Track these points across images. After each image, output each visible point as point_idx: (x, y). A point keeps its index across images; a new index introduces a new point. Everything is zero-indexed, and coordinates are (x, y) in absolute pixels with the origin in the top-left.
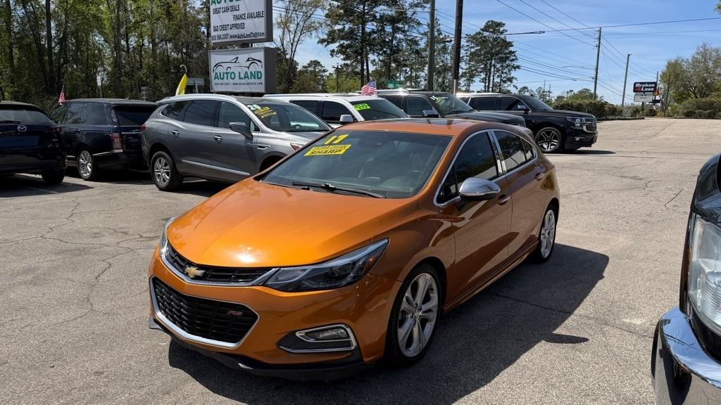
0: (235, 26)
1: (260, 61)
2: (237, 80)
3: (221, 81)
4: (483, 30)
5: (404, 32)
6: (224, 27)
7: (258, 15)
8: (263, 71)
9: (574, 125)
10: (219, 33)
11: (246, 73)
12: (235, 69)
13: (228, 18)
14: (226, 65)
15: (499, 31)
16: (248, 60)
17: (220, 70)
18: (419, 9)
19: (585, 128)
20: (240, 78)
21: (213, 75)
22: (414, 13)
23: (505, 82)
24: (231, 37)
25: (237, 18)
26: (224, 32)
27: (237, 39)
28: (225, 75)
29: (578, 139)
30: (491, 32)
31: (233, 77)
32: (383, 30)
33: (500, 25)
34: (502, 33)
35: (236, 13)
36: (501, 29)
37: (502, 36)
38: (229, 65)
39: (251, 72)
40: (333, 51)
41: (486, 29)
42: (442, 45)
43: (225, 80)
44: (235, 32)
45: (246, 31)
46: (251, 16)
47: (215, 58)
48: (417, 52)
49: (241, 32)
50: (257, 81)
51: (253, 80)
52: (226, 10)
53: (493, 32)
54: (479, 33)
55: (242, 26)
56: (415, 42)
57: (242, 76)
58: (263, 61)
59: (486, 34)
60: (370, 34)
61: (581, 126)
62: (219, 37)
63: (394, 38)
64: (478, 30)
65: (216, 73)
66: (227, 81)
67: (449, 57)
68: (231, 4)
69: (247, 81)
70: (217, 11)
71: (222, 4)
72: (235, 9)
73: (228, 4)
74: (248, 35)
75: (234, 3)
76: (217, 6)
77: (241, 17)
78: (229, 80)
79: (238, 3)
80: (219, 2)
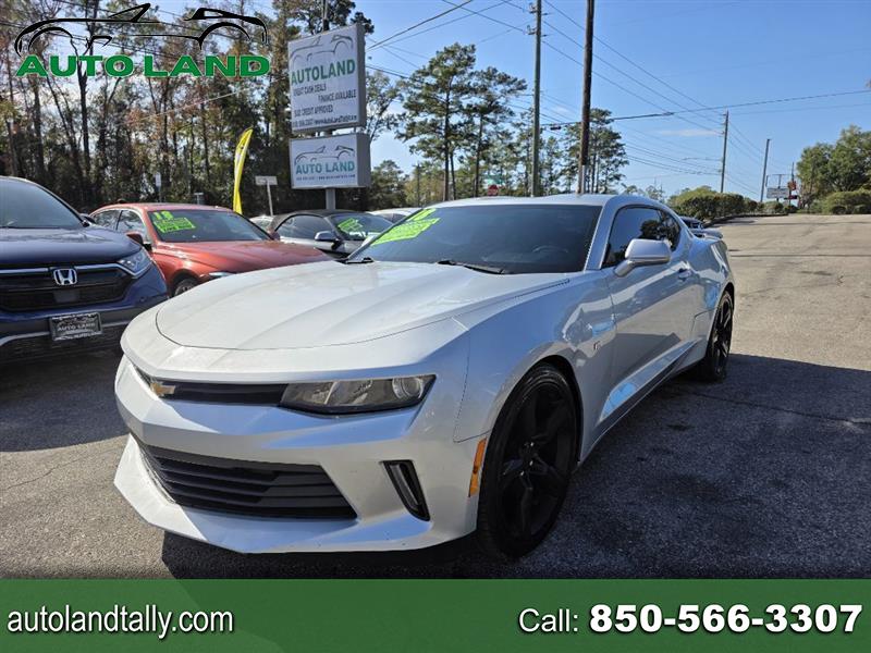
0: (320, 109)
1: (352, 150)
2: (324, 173)
3: (303, 175)
5: (494, 123)
6: (307, 111)
7: (350, 95)
8: (355, 161)
10: (301, 118)
11: (335, 164)
12: (321, 160)
13: (312, 100)
15: (604, 120)
16: (337, 149)
17: (303, 162)
18: (512, 97)
20: (328, 171)
21: (294, 169)
24: (317, 122)
25: (324, 99)
26: (307, 117)
27: (323, 125)
28: (310, 168)
30: (595, 122)
31: (319, 169)
32: (471, 122)
33: (605, 113)
34: (608, 122)
35: (323, 93)
36: (607, 118)
37: (607, 126)
39: (341, 165)
40: (412, 147)
43: (309, 174)
44: (321, 116)
45: (334, 115)
46: (340, 96)
47: (296, 148)
49: (327, 116)
50: (348, 173)
51: (343, 173)
52: (311, 90)
53: (598, 122)
55: (330, 109)
56: (507, 135)
57: (330, 168)
58: (355, 147)
60: (455, 127)
62: (302, 123)
63: (483, 130)
65: (299, 166)
66: (313, 175)
67: (545, 153)
68: (316, 83)
69: (336, 173)
70: (298, 93)
71: (306, 84)
72: (320, 88)
73: (312, 83)
74: (336, 120)
75: (320, 81)
76: (299, 86)
77: (328, 98)
78: (315, 174)
79: (324, 81)
80: (301, 82)
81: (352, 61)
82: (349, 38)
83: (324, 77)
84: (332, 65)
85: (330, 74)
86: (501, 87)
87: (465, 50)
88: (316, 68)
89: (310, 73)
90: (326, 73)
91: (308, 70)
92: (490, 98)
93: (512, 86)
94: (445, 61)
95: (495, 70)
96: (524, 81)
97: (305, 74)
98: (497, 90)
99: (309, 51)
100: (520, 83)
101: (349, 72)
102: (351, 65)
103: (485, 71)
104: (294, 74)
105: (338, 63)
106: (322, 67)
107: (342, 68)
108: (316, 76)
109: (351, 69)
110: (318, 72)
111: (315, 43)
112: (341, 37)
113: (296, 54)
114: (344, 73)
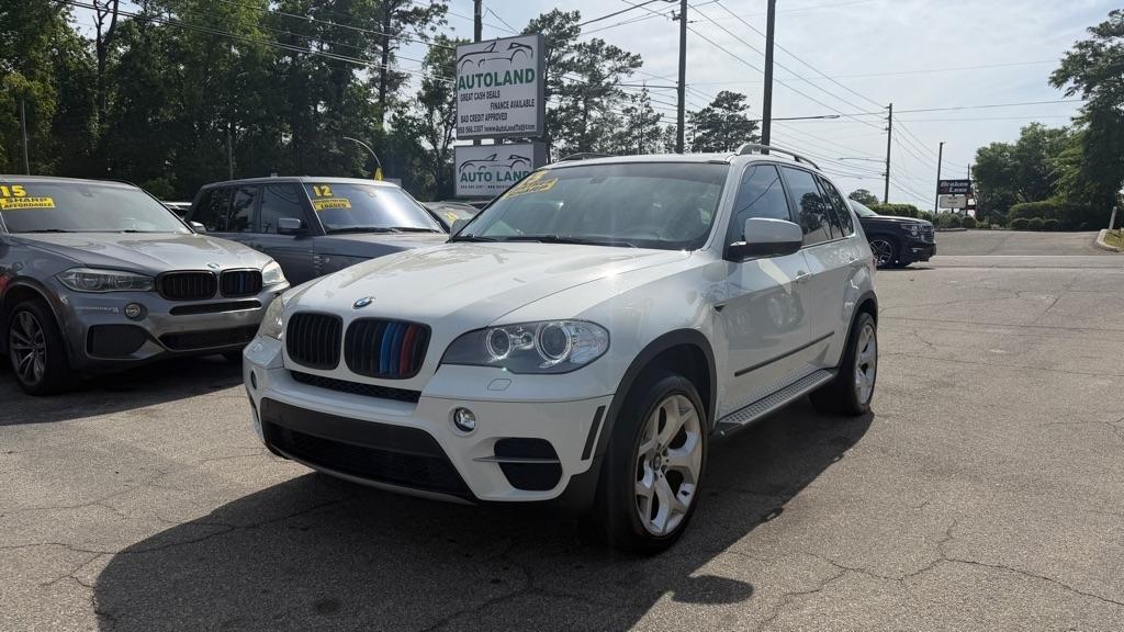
0: (494, 116)
1: (528, 159)
2: (494, 182)
3: (472, 184)
4: (714, 105)
5: (602, 108)
6: (476, 118)
7: (527, 104)
10: (469, 124)
11: (508, 173)
13: (483, 107)
14: (478, 165)
15: (736, 106)
16: (511, 158)
17: (468, 170)
18: (623, 77)
20: (498, 180)
21: (458, 176)
24: (487, 129)
25: (495, 106)
26: (475, 124)
27: (495, 132)
28: (477, 176)
29: (915, 250)
30: (725, 108)
31: (488, 176)
33: (738, 97)
34: (742, 109)
35: (494, 100)
36: (741, 104)
37: (741, 113)
38: (482, 164)
39: (515, 173)
41: (717, 104)
42: (651, 127)
43: (477, 182)
44: (491, 123)
45: (509, 122)
46: (516, 105)
47: (462, 156)
48: (621, 136)
49: (501, 123)
52: (481, 96)
53: (729, 109)
54: (709, 110)
55: (504, 117)
56: (615, 122)
57: (502, 177)
58: (532, 159)
59: (718, 111)
60: (554, 113)
61: (919, 234)
62: (470, 129)
63: (587, 116)
64: (706, 106)
65: (464, 174)
66: (479, 184)
68: (489, 89)
69: (507, 183)
70: (467, 98)
71: (476, 89)
72: (492, 95)
73: (483, 89)
74: (510, 128)
75: (493, 88)
76: (468, 91)
77: (502, 106)
78: (483, 183)
79: (498, 88)
80: (470, 87)
81: (531, 70)
82: (529, 47)
83: (497, 84)
84: (508, 73)
85: (506, 81)
86: (609, 64)
87: (566, 17)
88: (489, 74)
89: (482, 79)
90: (501, 79)
91: (479, 76)
92: (596, 77)
93: (624, 63)
94: (541, 30)
95: (602, 43)
96: (638, 57)
97: (476, 79)
98: (605, 67)
99: (482, 56)
100: (634, 58)
101: (528, 81)
102: (530, 74)
103: (589, 43)
104: (462, 78)
105: (516, 72)
106: (496, 74)
107: (519, 77)
108: (488, 82)
109: (530, 78)
110: (491, 78)
111: (489, 49)
112: (520, 45)
113: (465, 58)
114: (521, 82)
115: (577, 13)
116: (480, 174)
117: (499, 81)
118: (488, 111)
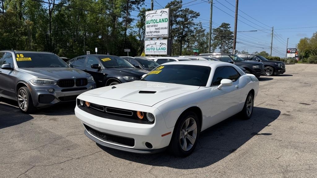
0: (156, 32)
1: (165, 44)
2: (155, 50)
3: (149, 51)
5: (188, 28)
6: (151, 32)
7: (165, 28)
8: (166, 47)
9: (277, 66)
10: (149, 34)
11: (159, 48)
12: (154, 46)
13: (153, 29)
16: (160, 44)
17: (148, 47)
18: (194, 18)
19: (282, 67)
22: (192, 20)
23: (230, 48)
24: (154, 35)
25: (156, 29)
26: (151, 34)
27: (156, 36)
28: (151, 49)
29: (279, 71)
31: (154, 49)
32: (180, 27)
34: (228, 28)
35: (156, 27)
36: (228, 26)
37: (228, 29)
38: (152, 45)
39: (161, 48)
41: (222, 26)
42: (202, 33)
43: (151, 51)
44: (156, 34)
46: (162, 28)
47: (146, 43)
48: (193, 36)
49: (158, 34)
50: (163, 51)
51: (162, 51)
52: (152, 26)
53: (225, 28)
54: (219, 28)
55: (159, 32)
56: (192, 32)
57: (158, 49)
58: (167, 44)
59: (222, 28)
60: (174, 29)
61: (280, 66)
63: (184, 30)
64: (218, 27)
65: (147, 48)
67: (205, 38)
68: (154, 24)
69: (159, 51)
70: (148, 27)
71: (151, 24)
72: (155, 26)
73: (153, 24)
74: (161, 35)
75: (156, 24)
76: (149, 25)
77: (158, 29)
78: (152, 51)
79: (157, 24)
80: (149, 24)
81: (167, 19)
82: (166, 12)
83: (157, 23)
84: (160, 19)
85: (159, 22)
87: (178, 2)
88: (155, 20)
89: (153, 21)
90: (158, 21)
91: (152, 20)
92: (186, 20)
93: (194, 15)
94: (171, 6)
95: (188, 9)
96: (199, 13)
97: (151, 21)
98: (189, 16)
100: (197, 14)
101: (166, 22)
102: (166, 19)
103: (185, 9)
104: (147, 21)
105: (162, 19)
106: (157, 20)
107: (163, 20)
108: (154, 22)
109: (166, 21)
110: (155, 21)
111: (155, 13)
112: (164, 11)
113: (148, 15)
114: (164, 22)
115: (181, 1)
116: (152, 48)
117: (157, 22)
118: (154, 30)
